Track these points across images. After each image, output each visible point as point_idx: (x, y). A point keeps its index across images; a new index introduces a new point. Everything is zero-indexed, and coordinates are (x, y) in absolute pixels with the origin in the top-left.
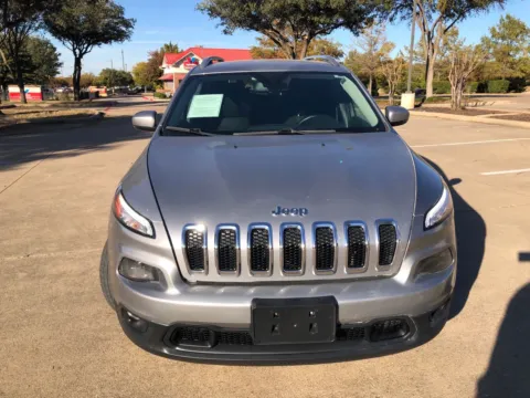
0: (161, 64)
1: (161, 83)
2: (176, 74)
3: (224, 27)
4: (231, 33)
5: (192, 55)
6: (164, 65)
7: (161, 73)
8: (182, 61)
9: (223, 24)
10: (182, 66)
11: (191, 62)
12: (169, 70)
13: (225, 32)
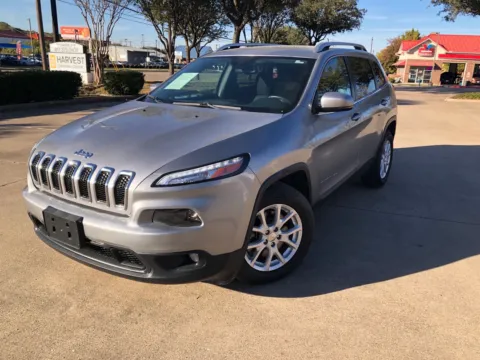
0: (398, 50)
1: (394, 68)
2: (409, 60)
3: (446, 14)
4: (452, 20)
5: (429, 41)
6: (400, 52)
7: (396, 60)
8: (417, 48)
9: (445, 10)
10: (417, 53)
11: (427, 48)
12: (404, 56)
13: (447, 19)
